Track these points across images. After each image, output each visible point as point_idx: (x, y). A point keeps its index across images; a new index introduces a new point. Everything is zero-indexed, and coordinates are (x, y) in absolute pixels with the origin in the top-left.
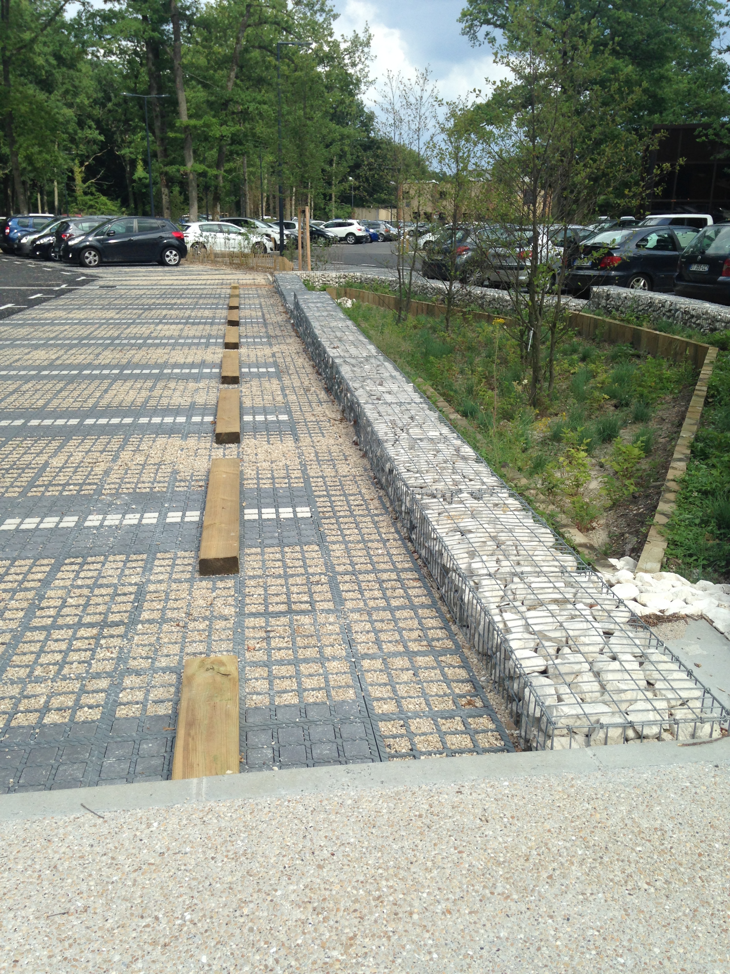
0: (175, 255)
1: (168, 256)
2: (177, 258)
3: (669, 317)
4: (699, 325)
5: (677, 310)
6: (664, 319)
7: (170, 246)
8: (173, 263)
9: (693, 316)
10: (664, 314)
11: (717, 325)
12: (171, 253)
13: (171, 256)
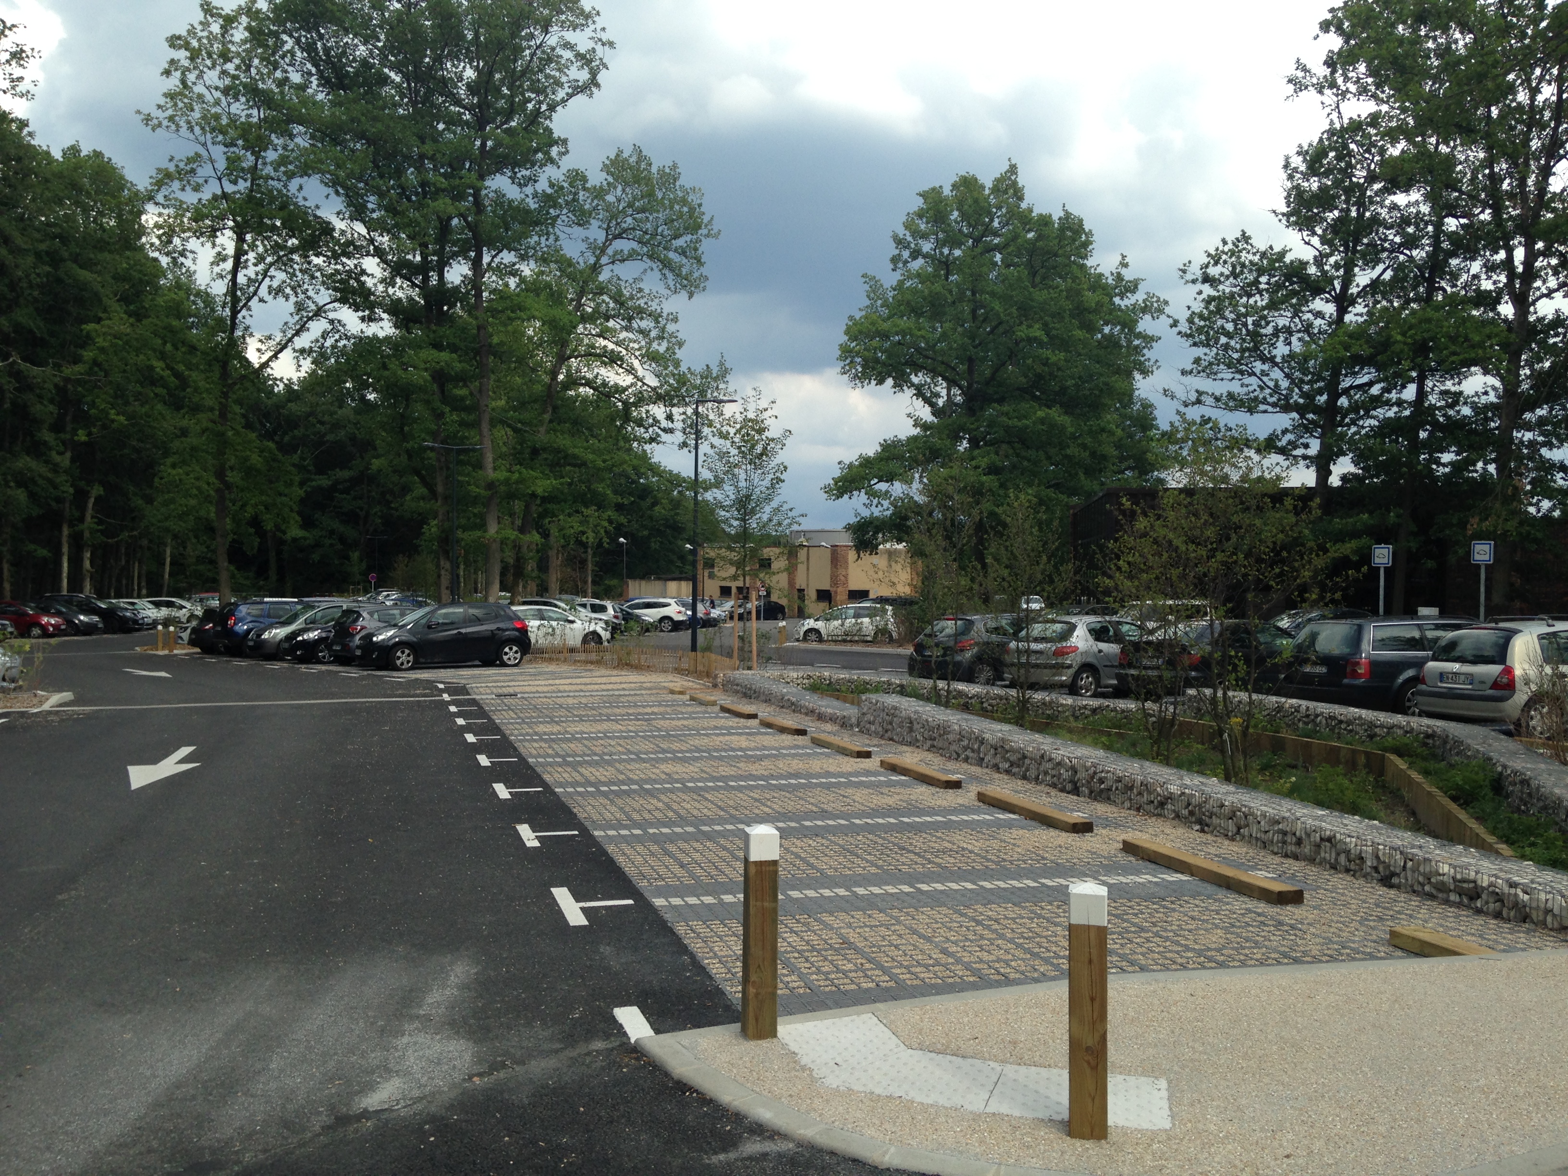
0: (516, 652)
1: (506, 654)
2: (518, 655)
3: (1306, 724)
4: (1351, 731)
5: (1317, 716)
6: (1301, 725)
7: (510, 641)
8: (511, 662)
9: (1341, 722)
10: (1299, 720)
11: (1377, 730)
12: (511, 649)
13: (511, 653)
